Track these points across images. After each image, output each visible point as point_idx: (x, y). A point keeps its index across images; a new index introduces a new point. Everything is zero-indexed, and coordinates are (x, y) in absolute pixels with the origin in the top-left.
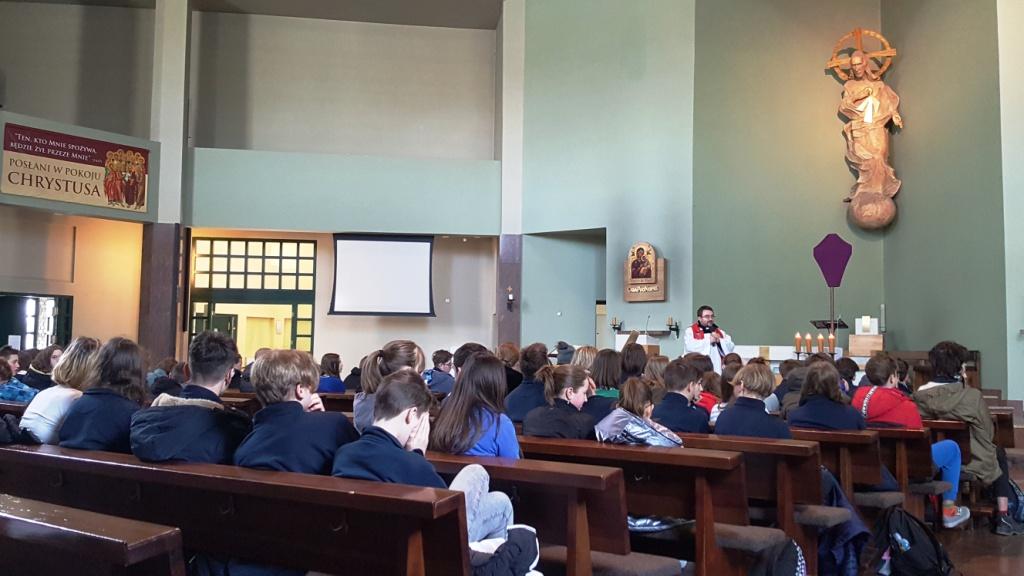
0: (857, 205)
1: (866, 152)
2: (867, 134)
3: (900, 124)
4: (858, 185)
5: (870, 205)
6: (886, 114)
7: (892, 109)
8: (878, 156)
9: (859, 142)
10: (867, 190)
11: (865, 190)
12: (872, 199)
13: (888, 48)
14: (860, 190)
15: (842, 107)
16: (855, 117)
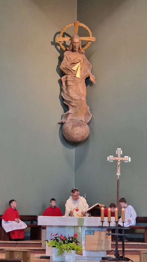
0: (71, 127)
1: (77, 96)
2: (77, 84)
3: (94, 81)
4: (69, 114)
5: (78, 128)
6: (86, 74)
7: (89, 72)
8: (84, 98)
9: (72, 88)
10: (75, 118)
11: (73, 118)
12: (79, 124)
13: (91, 37)
14: (70, 117)
15: (62, 66)
16: (70, 73)
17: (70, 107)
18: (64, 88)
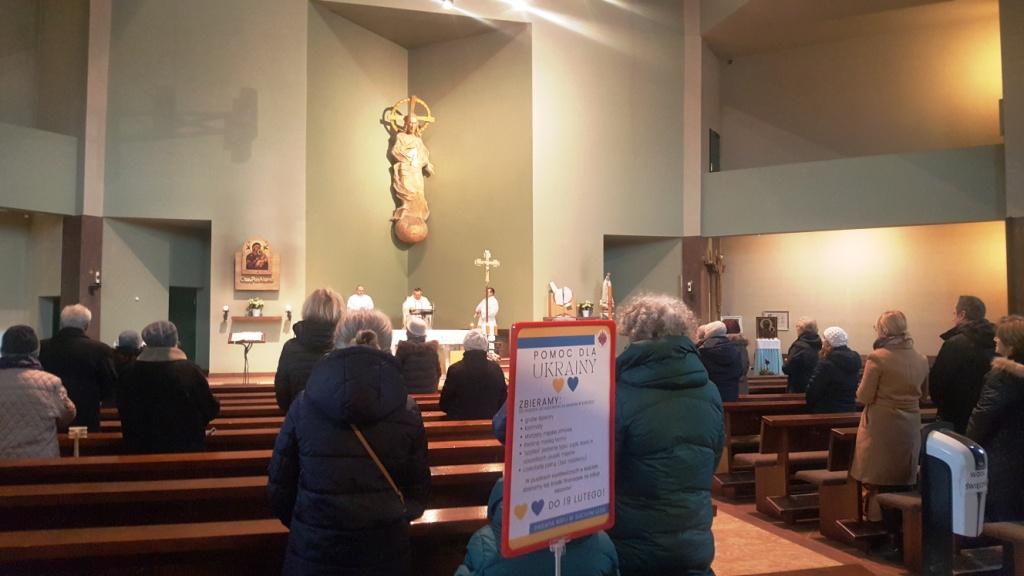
1: (412, 187)
2: (412, 174)
6: (423, 162)
9: (406, 179)
15: (395, 151)
16: (404, 160)
17: (405, 202)
18: (397, 178)
